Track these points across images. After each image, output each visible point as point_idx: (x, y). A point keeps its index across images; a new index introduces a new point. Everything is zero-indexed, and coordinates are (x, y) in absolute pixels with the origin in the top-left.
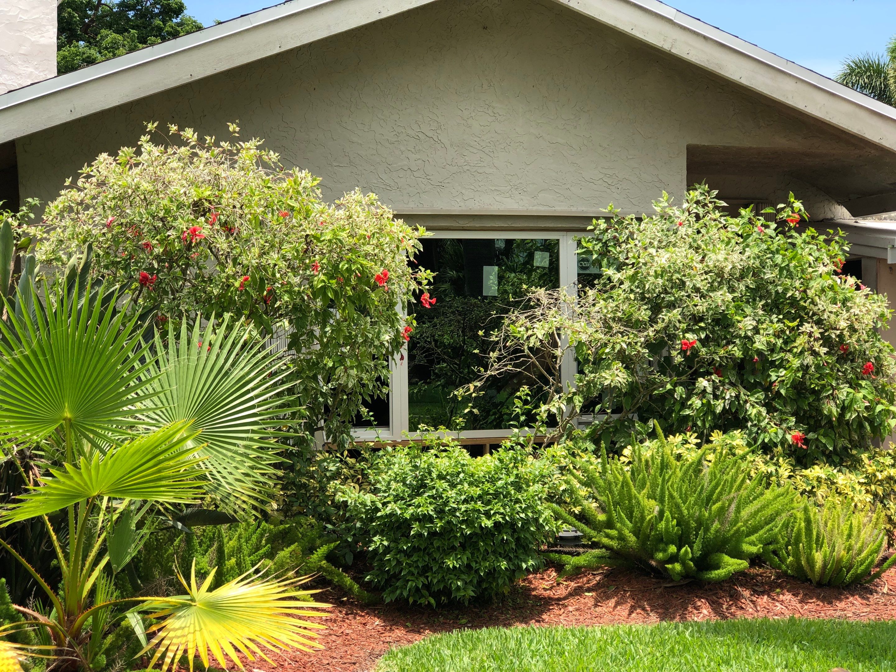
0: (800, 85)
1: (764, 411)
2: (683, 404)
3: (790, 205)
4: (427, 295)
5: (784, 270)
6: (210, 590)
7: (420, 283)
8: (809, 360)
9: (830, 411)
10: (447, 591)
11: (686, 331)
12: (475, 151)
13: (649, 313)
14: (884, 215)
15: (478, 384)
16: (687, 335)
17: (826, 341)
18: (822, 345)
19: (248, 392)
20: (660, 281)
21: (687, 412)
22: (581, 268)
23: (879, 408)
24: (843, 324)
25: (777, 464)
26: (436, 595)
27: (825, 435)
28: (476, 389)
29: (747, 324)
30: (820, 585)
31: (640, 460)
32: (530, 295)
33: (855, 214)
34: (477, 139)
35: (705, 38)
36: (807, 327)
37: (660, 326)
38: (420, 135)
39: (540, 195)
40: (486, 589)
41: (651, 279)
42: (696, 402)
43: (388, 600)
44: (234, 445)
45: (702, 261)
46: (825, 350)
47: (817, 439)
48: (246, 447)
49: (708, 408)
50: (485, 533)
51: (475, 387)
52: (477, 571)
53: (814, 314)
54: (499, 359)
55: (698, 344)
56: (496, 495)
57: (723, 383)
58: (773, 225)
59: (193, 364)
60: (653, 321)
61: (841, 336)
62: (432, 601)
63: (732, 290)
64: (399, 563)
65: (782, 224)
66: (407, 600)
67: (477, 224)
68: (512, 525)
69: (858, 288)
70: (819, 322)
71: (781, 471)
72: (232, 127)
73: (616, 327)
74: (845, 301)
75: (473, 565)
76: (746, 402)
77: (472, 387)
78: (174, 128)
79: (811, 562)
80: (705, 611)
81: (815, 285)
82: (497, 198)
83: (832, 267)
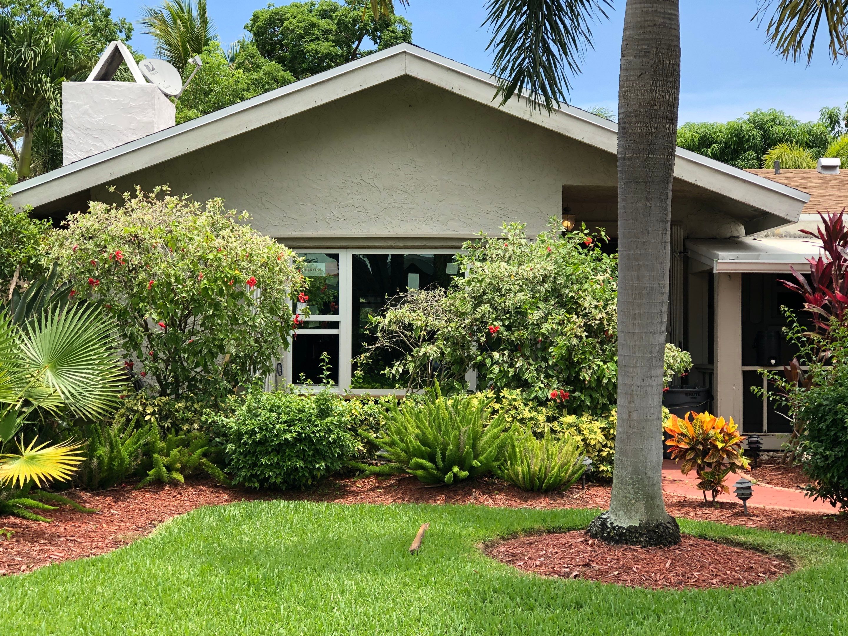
2: (489, 370)
9: (584, 377)
11: (496, 319)
12: (401, 193)
15: (367, 355)
16: (495, 323)
17: (588, 328)
18: (584, 331)
21: (492, 376)
24: (600, 316)
25: (539, 412)
26: (261, 482)
28: (366, 358)
29: (535, 315)
33: (748, 232)
34: (403, 184)
36: (575, 318)
37: (477, 316)
38: (362, 182)
39: (449, 223)
42: (496, 369)
43: (233, 484)
46: (587, 334)
47: (580, 397)
51: (365, 356)
53: (585, 309)
55: (502, 329)
57: (517, 357)
59: (59, 331)
60: (473, 312)
61: (600, 325)
62: (258, 485)
67: (402, 244)
70: (585, 315)
71: (538, 417)
73: (448, 316)
74: (606, 300)
76: (527, 369)
77: (363, 356)
79: (516, 474)
80: (438, 502)
82: (417, 226)
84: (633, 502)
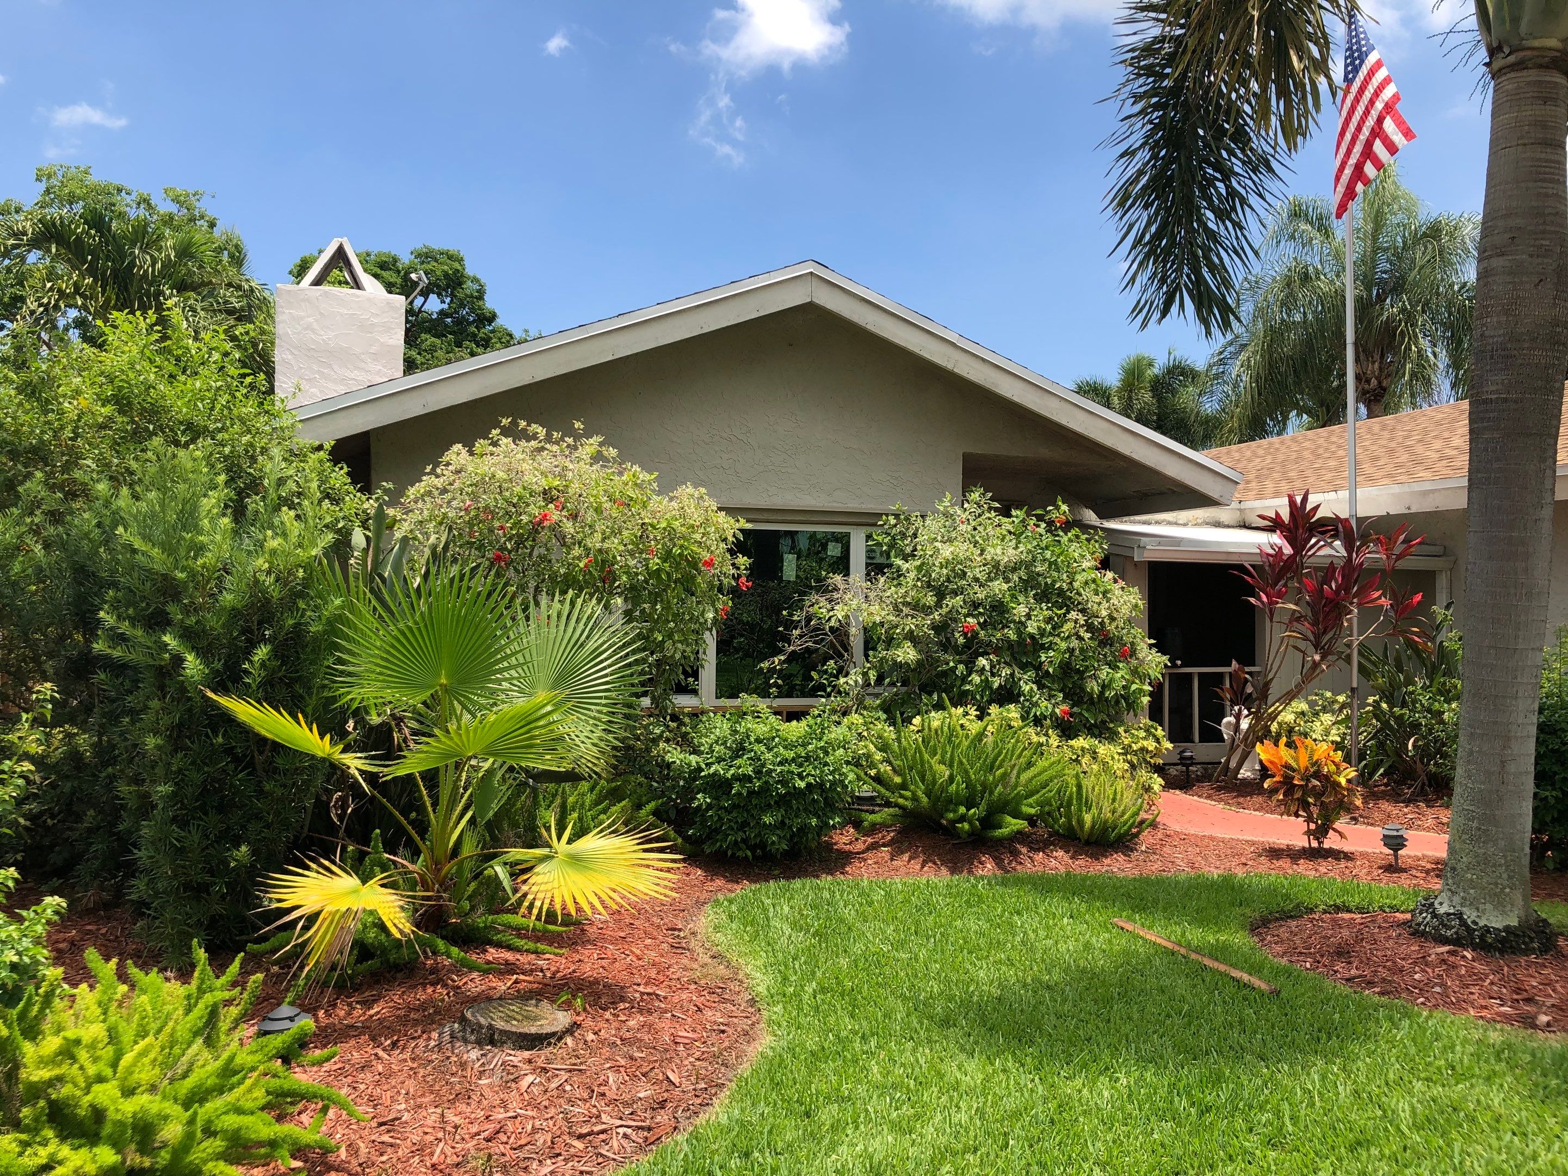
0: (1063, 403)
1: (1035, 687)
2: (964, 680)
3: (1058, 508)
4: (743, 579)
5: (1053, 565)
6: (570, 842)
7: (738, 568)
8: (1075, 643)
9: (1092, 689)
10: (763, 845)
11: (966, 616)
12: (780, 453)
13: (935, 599)
14: (1125, 519)
15: (782, 658)
16: (969, 619)
17: (1090, 627)
18: (1087, 631)
19: (602, 662)
20: (945, 571)
21: (968, 687)
22: (868, 557)
23: (1134, 687)
24: (1104, 613)
25: (1047, 735)
26: (753, 848)
27: (1087, 710)
28: (781, 663)
29: (1021, 611)
30: (1088, 843)
31: (930, 729)
32: (830, 581)
33: (1102, 516)
34: (782, 443)
35: (983, 360)
36: (1073, 615)
37: (944, 610)
38: (732, 437)
39: (835, 493)
40: (796, 843)
41: (937, 569)
42: (976, 678)
43: (708, 851)
44: (589, 710)
45: (981, 554)
46: (1089, 635)
47: (1080, 714)
48: (599, 712)
49: (986, 684)
50: (798, 793)
51: (780, 660)
52: (790, 827)
53: (1079, 603)
54: (801, 636)
55: (977, 628)
56: (807, 758)
57: (999, 662)
58: (1043, 525)
59: (552, 636)
60: (939, 605)
61: (1102, 623)
62: (749, 853)
63: (1007, 580)
64: (720, 818)
65: (1050, 523)
66: (726, 853)
68: (821, 785)
69: (1115, 581)
70: (1083, 611)
71: (1051, 741)
72: (577, 425)
73: (906, 610)
74: (1105, 593)
75: (787, 821)
76: (1020, 679)
77: (776, 660)
78: (523, 424)
79: (1081, 822)
80: (989, 866)
81: (1080, 578)
82: (797, 495)
83: (1093, 563)
84: (1507, 890)
